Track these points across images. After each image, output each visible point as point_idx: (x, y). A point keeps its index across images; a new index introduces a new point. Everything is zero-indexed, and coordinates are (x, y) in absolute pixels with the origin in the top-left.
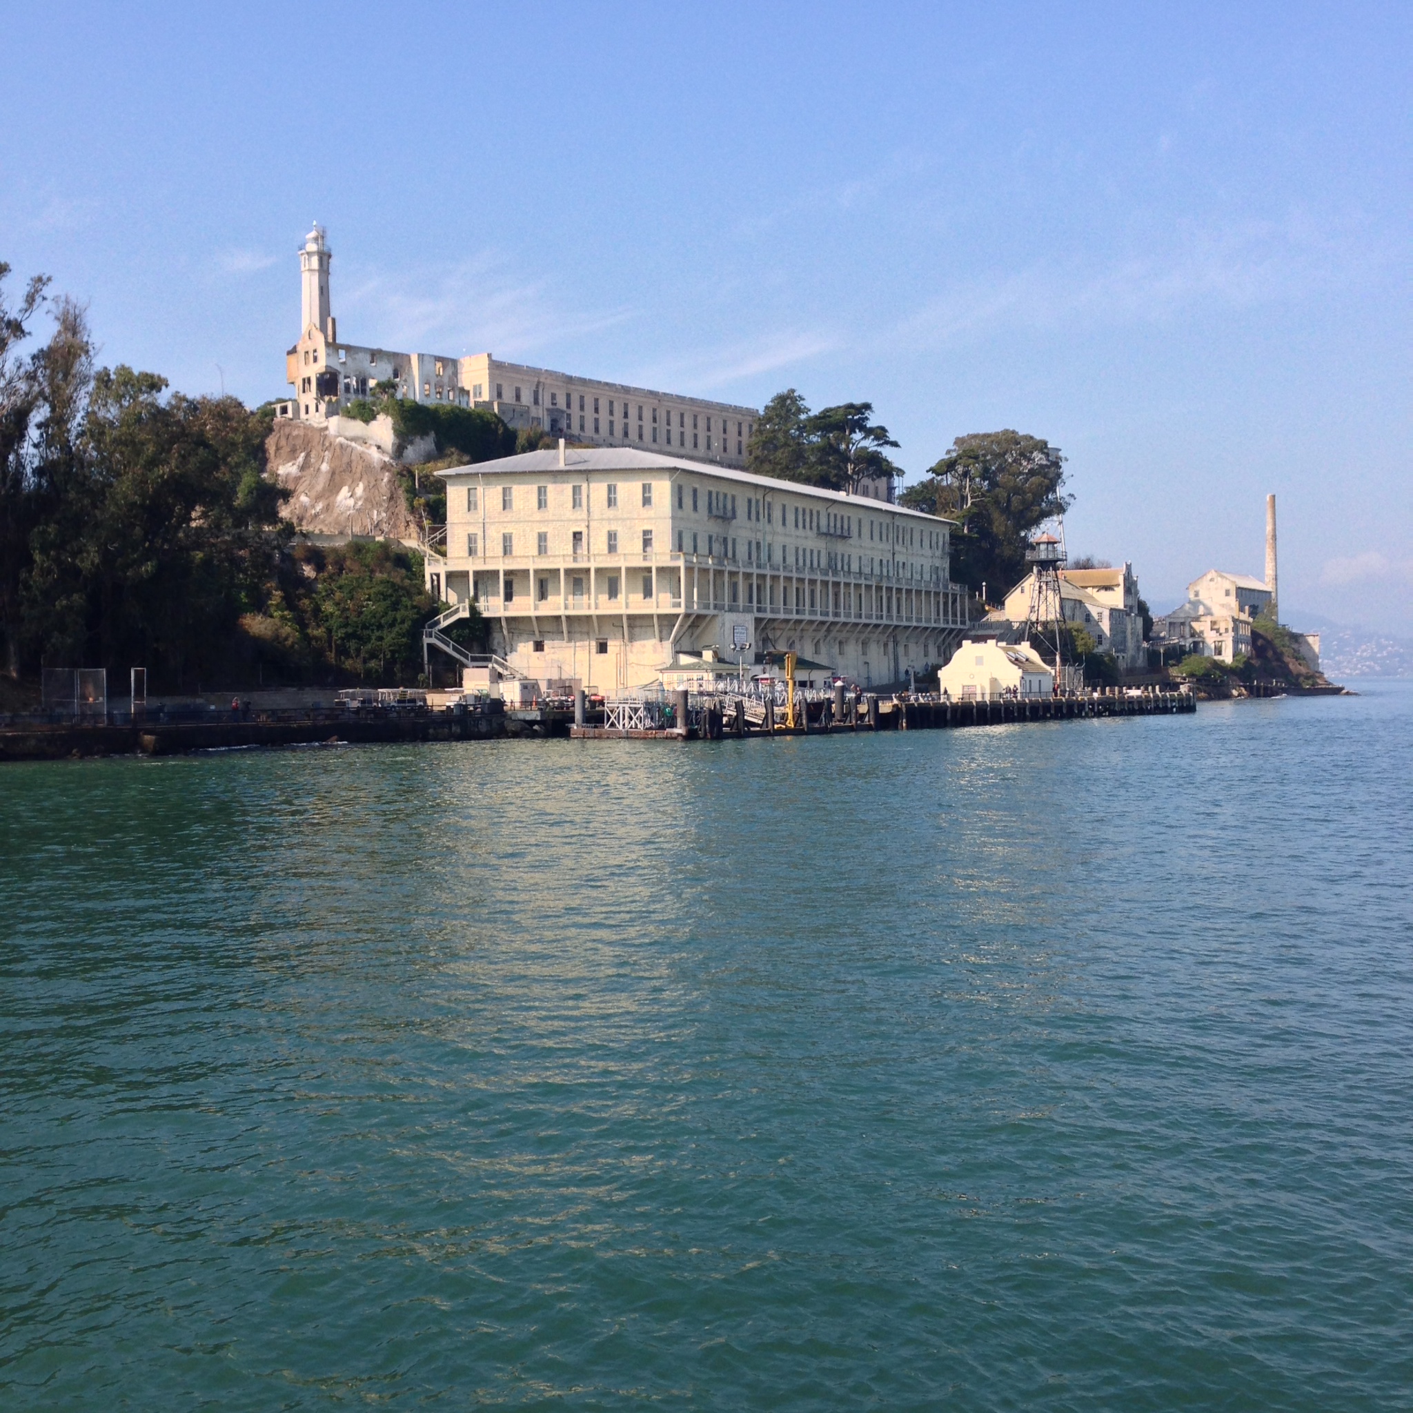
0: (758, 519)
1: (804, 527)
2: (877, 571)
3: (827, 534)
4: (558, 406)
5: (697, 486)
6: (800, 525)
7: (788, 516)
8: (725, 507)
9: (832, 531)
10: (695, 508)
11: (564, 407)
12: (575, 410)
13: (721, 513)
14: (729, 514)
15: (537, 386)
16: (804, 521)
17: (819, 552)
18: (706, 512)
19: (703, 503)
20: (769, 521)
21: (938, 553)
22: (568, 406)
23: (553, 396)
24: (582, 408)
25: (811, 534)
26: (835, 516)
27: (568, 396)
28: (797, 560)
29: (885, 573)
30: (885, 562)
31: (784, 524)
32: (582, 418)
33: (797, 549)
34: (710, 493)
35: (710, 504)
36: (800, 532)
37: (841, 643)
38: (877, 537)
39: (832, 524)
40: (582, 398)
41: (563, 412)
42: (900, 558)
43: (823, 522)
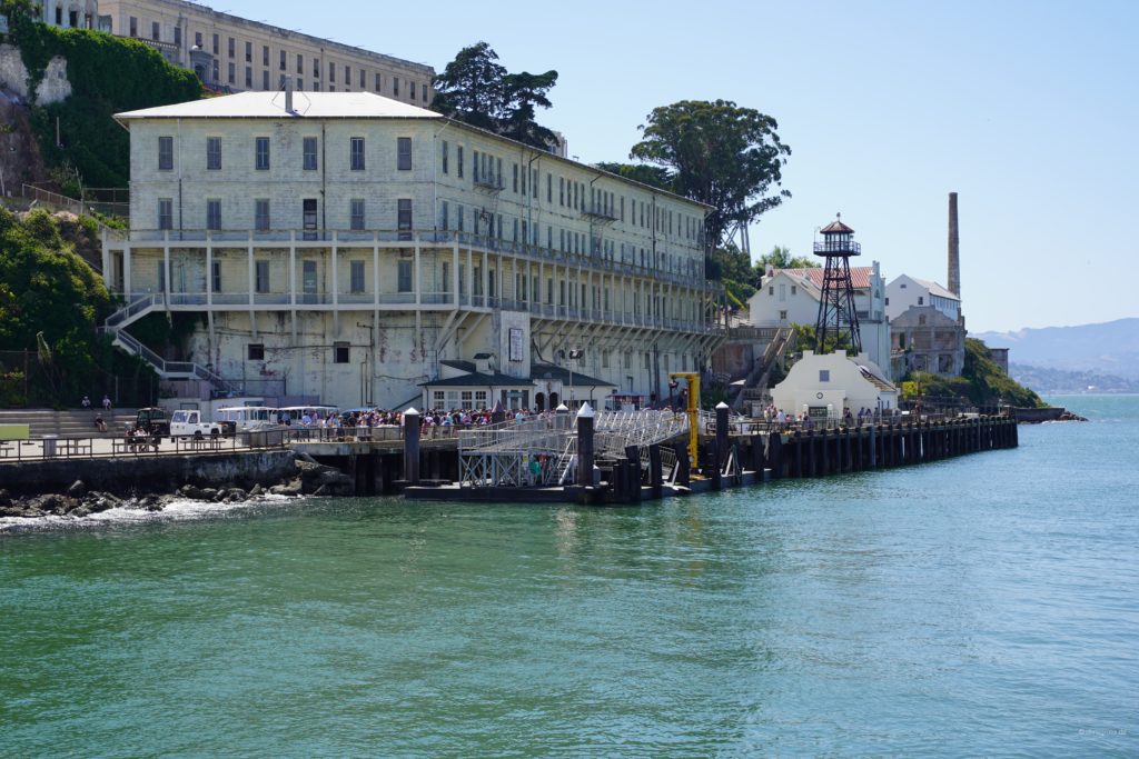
0: (524, 192)
1: (569, 205)
2: (638, 262)
3: (592, 215)
4: (204, 49)
5: (462, 144)
6: (566, 202)
7: (553, 189)
8: (491, 173)
9: (596, 211)
10: (461, 174)
11: (210, 50)
12: (223, 56)
13: (487, 181)
14: (495, 184)
15: (179, 24)
16: (569, 196)
17: (583, 236)
18: (471, 180)
19: (468, 167)
20: (535, 196)
21: (695, 243)
22: (216, 50)
23: (198, 37)
24: (232, 54)
25: (576, 213)
26: (599, 192)
27: (216, 37)
28: (562, 245)
29: (646, 265)
30: (645, 252)
31: (550, 200)
32: (232, 66)
33: (562, 231)
34: (476, 154)
35: (476, 169)
36: (565, 211)
37: (605, 352)
38: (638, 222)
39: (596, 202)
40: (231, 41)
41: (209, 56)
42: (660, 248)
43: (588, 200)
